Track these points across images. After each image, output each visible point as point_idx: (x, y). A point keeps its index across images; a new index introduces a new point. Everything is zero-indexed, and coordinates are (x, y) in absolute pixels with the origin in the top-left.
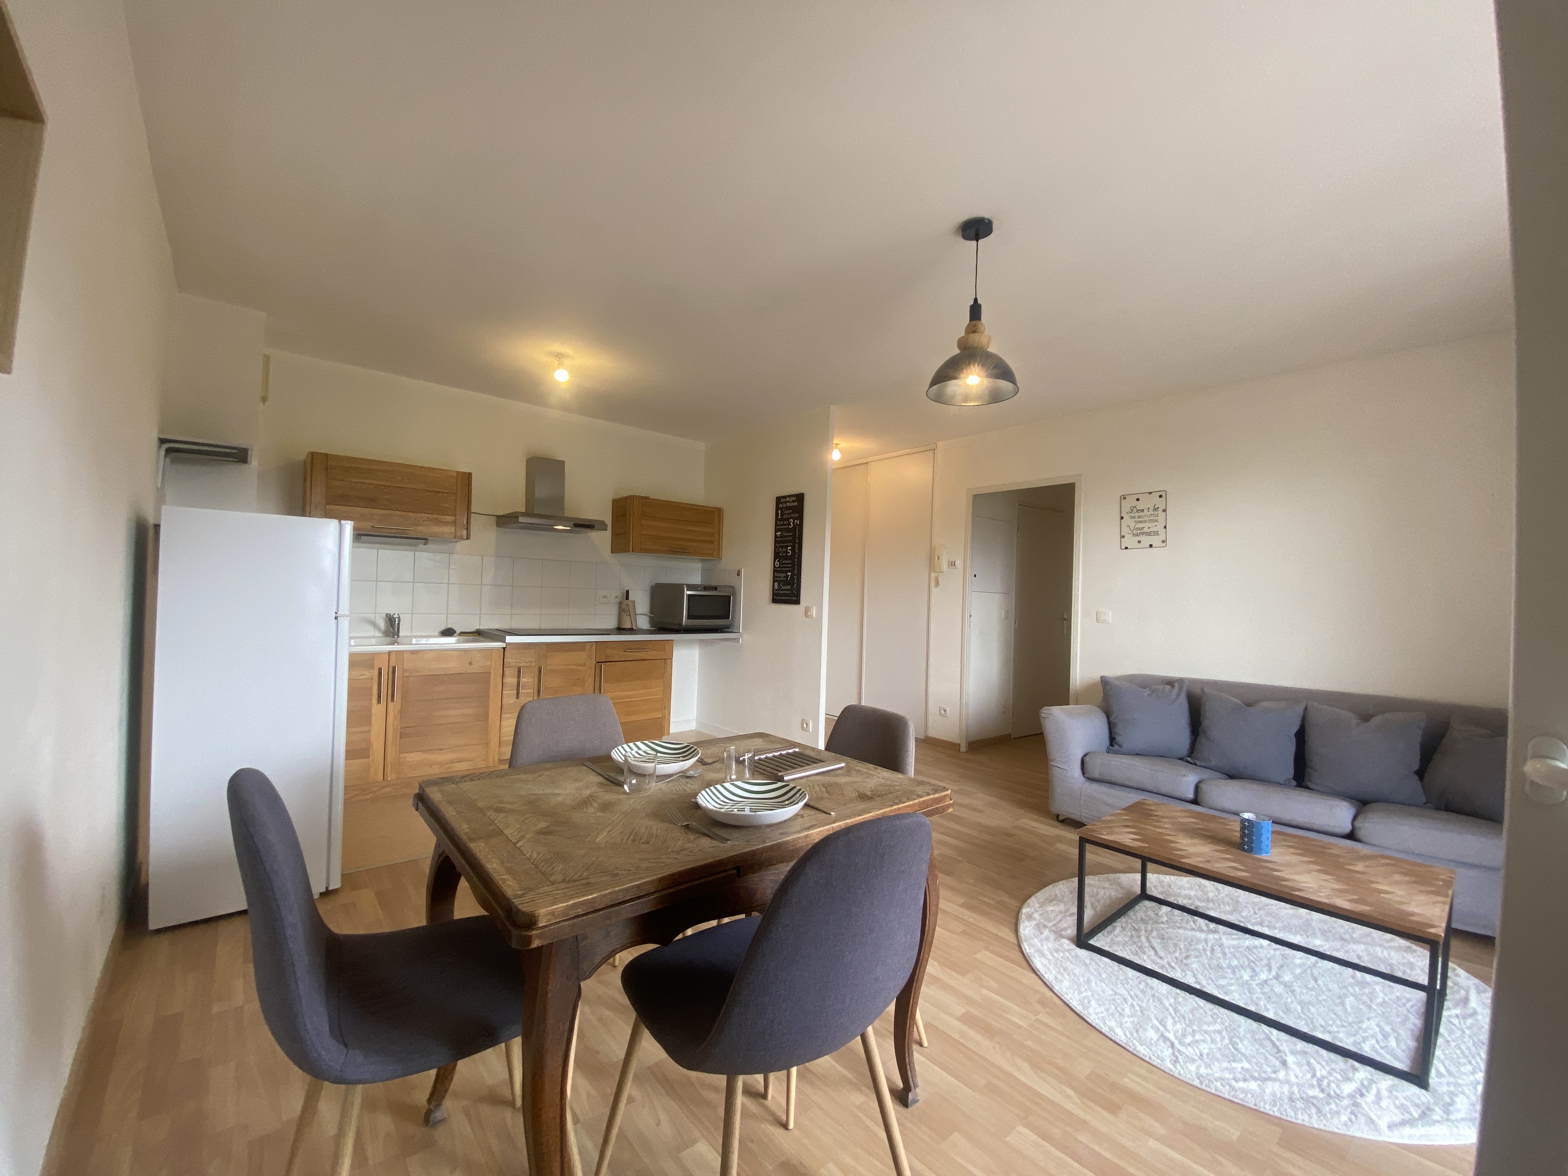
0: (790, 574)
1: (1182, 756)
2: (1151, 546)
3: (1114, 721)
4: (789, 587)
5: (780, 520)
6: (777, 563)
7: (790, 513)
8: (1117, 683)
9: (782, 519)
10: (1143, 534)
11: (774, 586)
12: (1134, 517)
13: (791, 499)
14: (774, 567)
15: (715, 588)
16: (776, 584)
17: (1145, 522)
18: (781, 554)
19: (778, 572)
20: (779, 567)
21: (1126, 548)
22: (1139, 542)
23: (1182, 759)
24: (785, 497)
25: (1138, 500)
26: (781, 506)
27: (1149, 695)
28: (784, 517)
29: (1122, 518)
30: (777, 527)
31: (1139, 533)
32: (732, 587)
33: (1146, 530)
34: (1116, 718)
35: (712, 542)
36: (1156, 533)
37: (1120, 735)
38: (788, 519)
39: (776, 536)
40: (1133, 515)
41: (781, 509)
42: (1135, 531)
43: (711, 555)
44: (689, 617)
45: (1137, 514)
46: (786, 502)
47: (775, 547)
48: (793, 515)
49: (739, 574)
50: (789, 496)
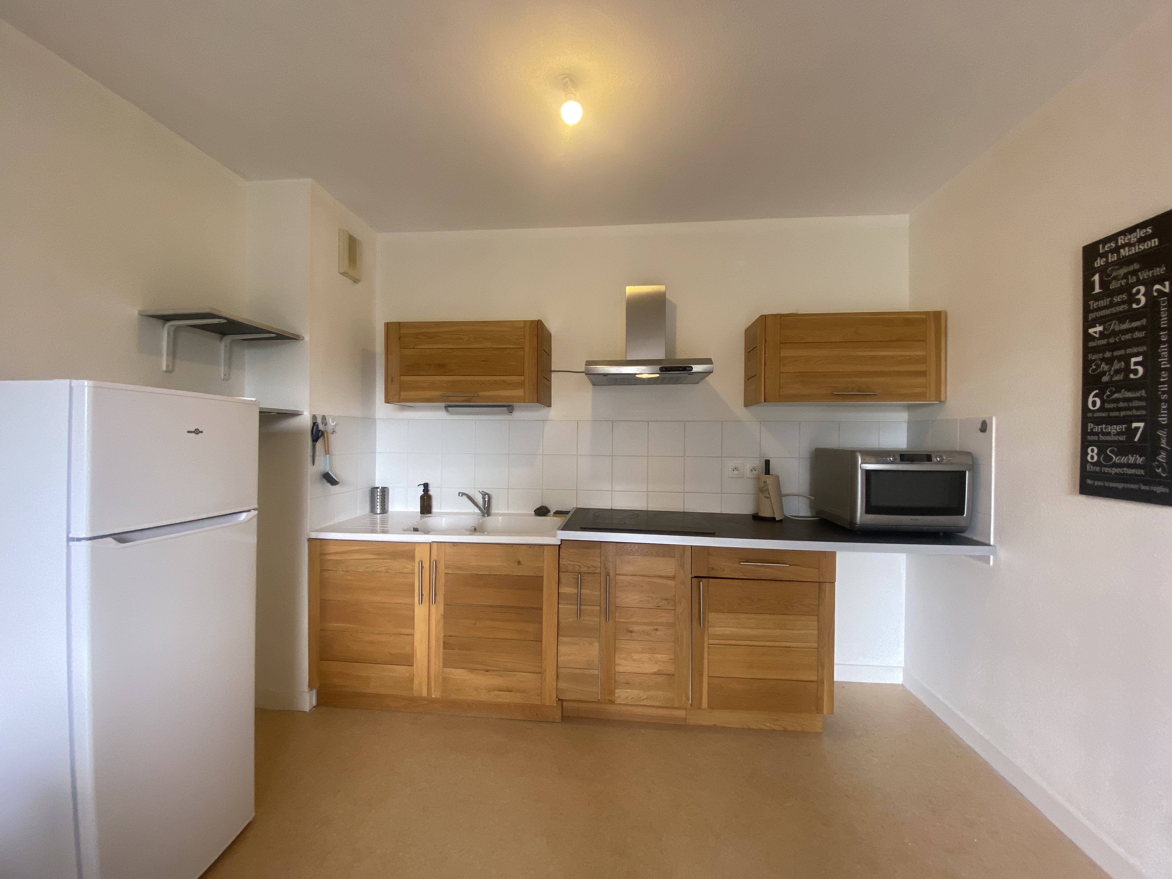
0: (1141, 425)
4: (1140, 460)
5: (1098, 297)
6: (1094, 402)
7: (1134, 273)
9: (1107, 291)
11: (1084, 453)
14: (1084, 409)
15: (928, 458)
16: (1093, 453)
18: (1105, 379)
19: (1098, 422)
20: (1102, 409)
24: (1113, 238)
26: (1099, 262)
28: (1114, 285)
30: (1091, 316)
32: (969, 454)
35: (923, 374)
38: (1127, 289)
39: (1087, 337)
41: (1102, 271)
43: (922, 396)
44: (869, 509)
46: (1116, 250)
47: (1086, 363)
48: (1144, 275)
49: (984, 427)
50: (1131, 230)
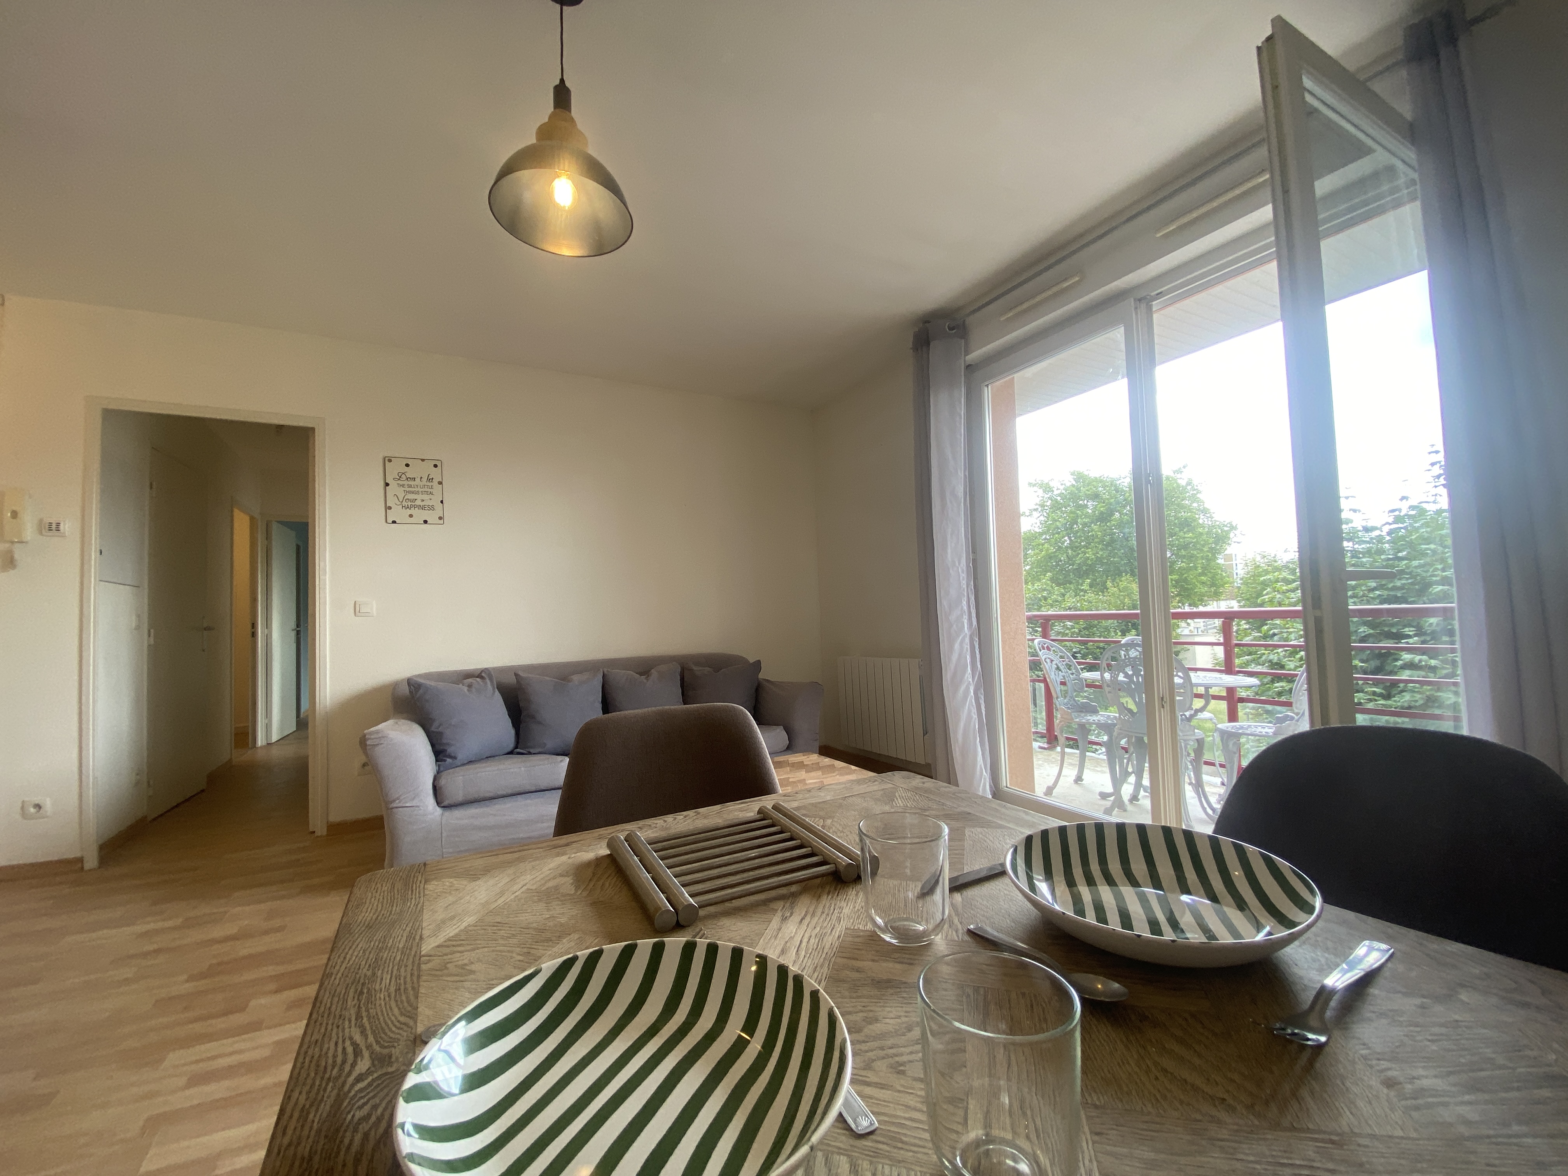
1: (509, 750)
2: (425, 522)
8: (428, 682)
10: (415, 507)
12: (403, 486)
17: (417, 493)
21: (394, 522)
22: (411, 516)
23: (511, 753)
25: (407, 465)
29: (387, 485)
31: (410, 505)
33: (418, 503)
36: (432, 508)
37: (448, 744)
40: (399, 482)
42: (404, 503)
45: (406, 483)
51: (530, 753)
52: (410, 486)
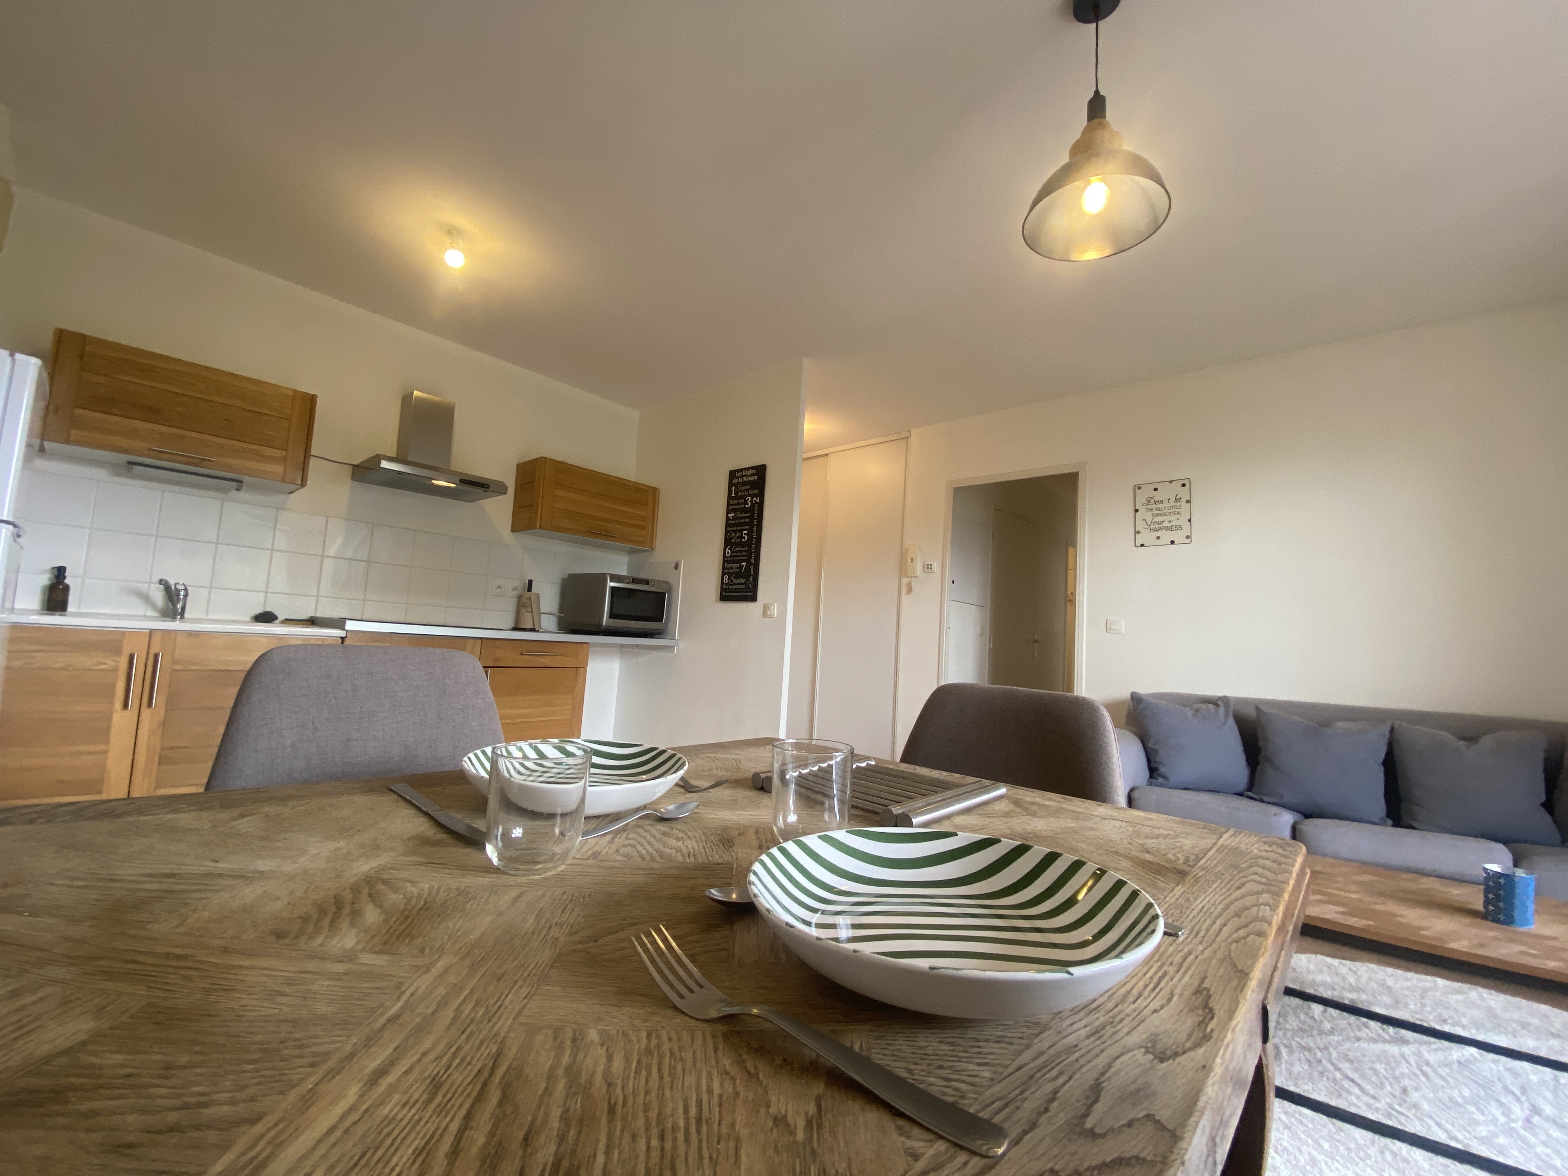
0: (744, 564)
1: (1239, 790)
2: (1172, 542)
3: (1155, 747)
4: (744, 581)
5: (733, 498)
6: (728, 552)
7: (747, 490)
8: (1151, 700)
9: (737, 497)
10: (1162, 528)
11: (722, 579)
12: (1151, 510)
13: (751, 472)
14: (724, 556)
15: (647, 582)
16: (726, 578)
17: (1165, 515)
18: (733, 541)
19: (729, 562)
20: (731, 556)
21: (1142, 545)
22: (1158, 538)
23: (1240, 794)
24: (741, 470)
25: (1156, 489)
26: (735, 481)
27: (1193, 715)
28: (740, 494)
29: (1137, 511)
30: (730, 508)
31: (1157, 527)
32: (668, 583)
33: (1166, 524)
34: (1157, 743)
35: (643, 528)
36: (1179, 528)
37: (1162, 764)
38: (744, 497)
39: (728, 518)
40: (1149, 507)
41: (736, 485)
42: (1152, 526)
43: (642, 543)
44: (612, 615)
45: (1155, 506)
46: (742, 477)
47: (727, 532)
48: (751, 492)
49: (677, 567)
50: (748, 469)
51: (1262, 801)
52: (1158, 509)
